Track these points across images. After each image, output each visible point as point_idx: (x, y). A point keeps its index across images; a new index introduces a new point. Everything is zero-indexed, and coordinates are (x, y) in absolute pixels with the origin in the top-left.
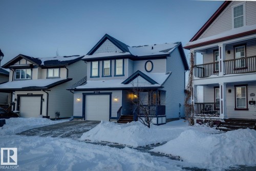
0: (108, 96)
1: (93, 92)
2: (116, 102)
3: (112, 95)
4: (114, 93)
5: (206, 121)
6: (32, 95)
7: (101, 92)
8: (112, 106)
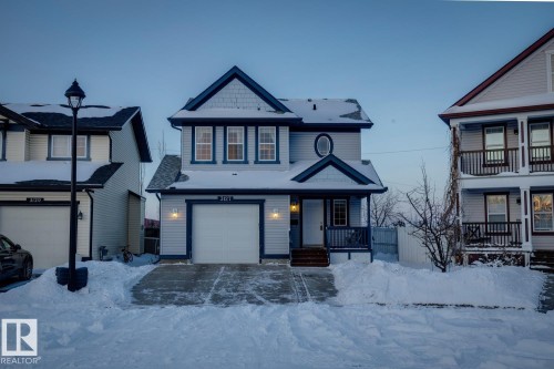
0: (256, 208)
1: (215, 197)
2: (275, 221)
3: (266, 205)
4: (270, 201)
5: (493, 257)
6: (43, 203)
7: (236, 197)
8: (267, 230)
